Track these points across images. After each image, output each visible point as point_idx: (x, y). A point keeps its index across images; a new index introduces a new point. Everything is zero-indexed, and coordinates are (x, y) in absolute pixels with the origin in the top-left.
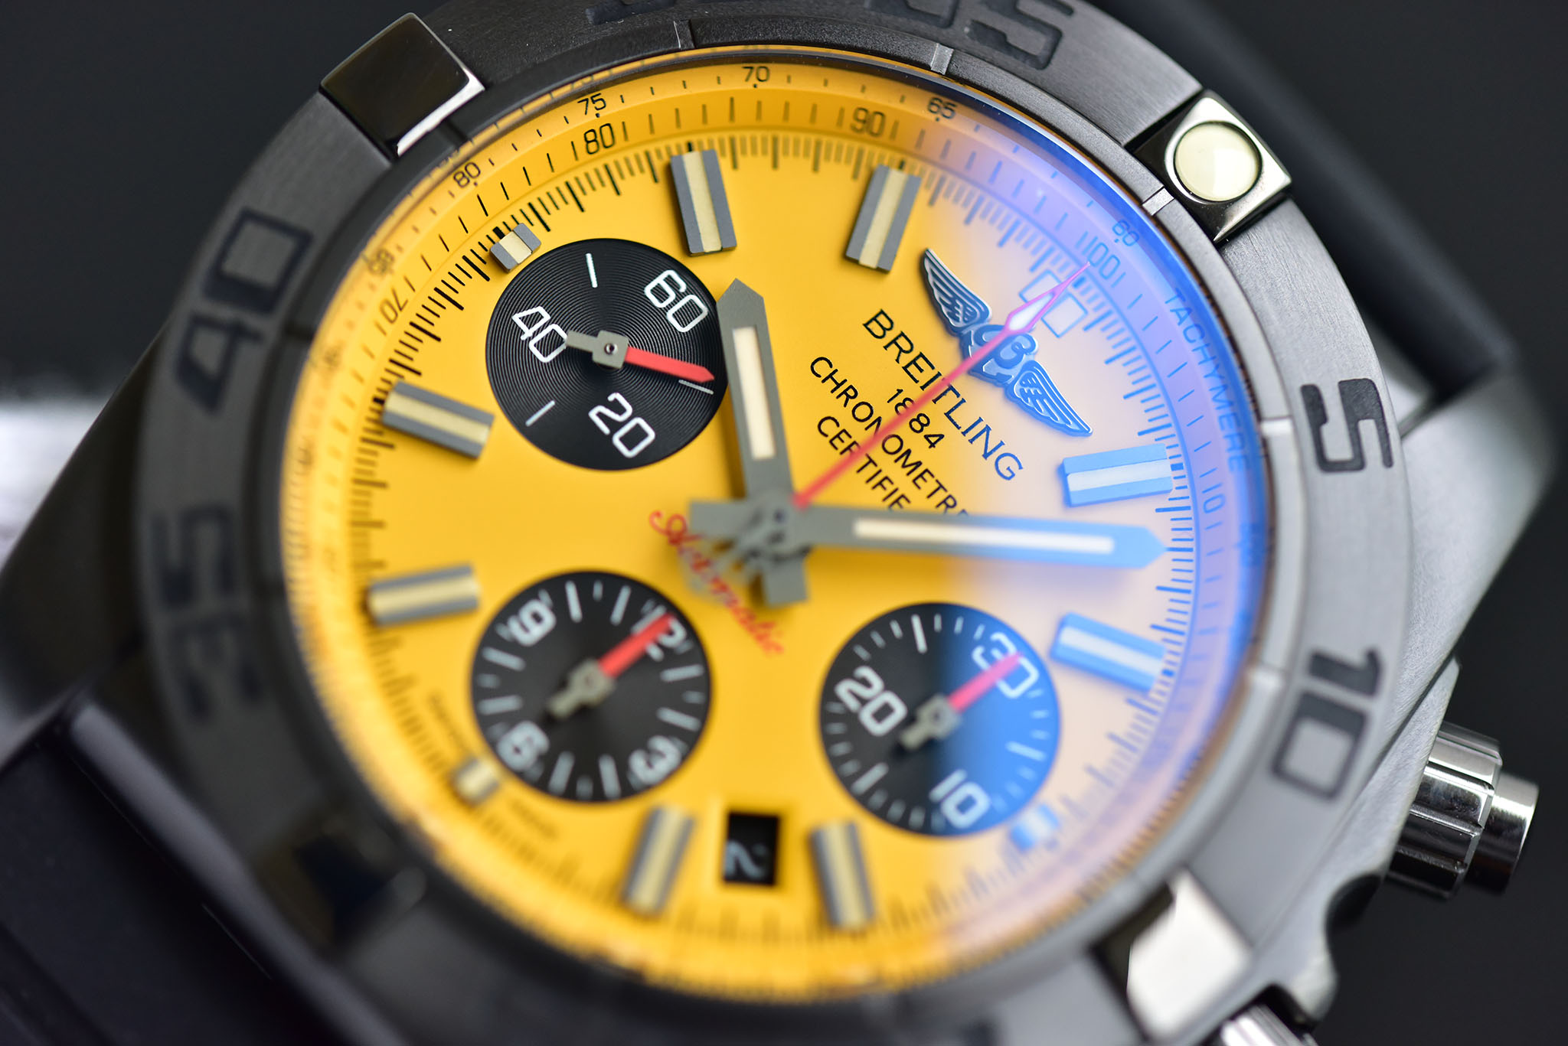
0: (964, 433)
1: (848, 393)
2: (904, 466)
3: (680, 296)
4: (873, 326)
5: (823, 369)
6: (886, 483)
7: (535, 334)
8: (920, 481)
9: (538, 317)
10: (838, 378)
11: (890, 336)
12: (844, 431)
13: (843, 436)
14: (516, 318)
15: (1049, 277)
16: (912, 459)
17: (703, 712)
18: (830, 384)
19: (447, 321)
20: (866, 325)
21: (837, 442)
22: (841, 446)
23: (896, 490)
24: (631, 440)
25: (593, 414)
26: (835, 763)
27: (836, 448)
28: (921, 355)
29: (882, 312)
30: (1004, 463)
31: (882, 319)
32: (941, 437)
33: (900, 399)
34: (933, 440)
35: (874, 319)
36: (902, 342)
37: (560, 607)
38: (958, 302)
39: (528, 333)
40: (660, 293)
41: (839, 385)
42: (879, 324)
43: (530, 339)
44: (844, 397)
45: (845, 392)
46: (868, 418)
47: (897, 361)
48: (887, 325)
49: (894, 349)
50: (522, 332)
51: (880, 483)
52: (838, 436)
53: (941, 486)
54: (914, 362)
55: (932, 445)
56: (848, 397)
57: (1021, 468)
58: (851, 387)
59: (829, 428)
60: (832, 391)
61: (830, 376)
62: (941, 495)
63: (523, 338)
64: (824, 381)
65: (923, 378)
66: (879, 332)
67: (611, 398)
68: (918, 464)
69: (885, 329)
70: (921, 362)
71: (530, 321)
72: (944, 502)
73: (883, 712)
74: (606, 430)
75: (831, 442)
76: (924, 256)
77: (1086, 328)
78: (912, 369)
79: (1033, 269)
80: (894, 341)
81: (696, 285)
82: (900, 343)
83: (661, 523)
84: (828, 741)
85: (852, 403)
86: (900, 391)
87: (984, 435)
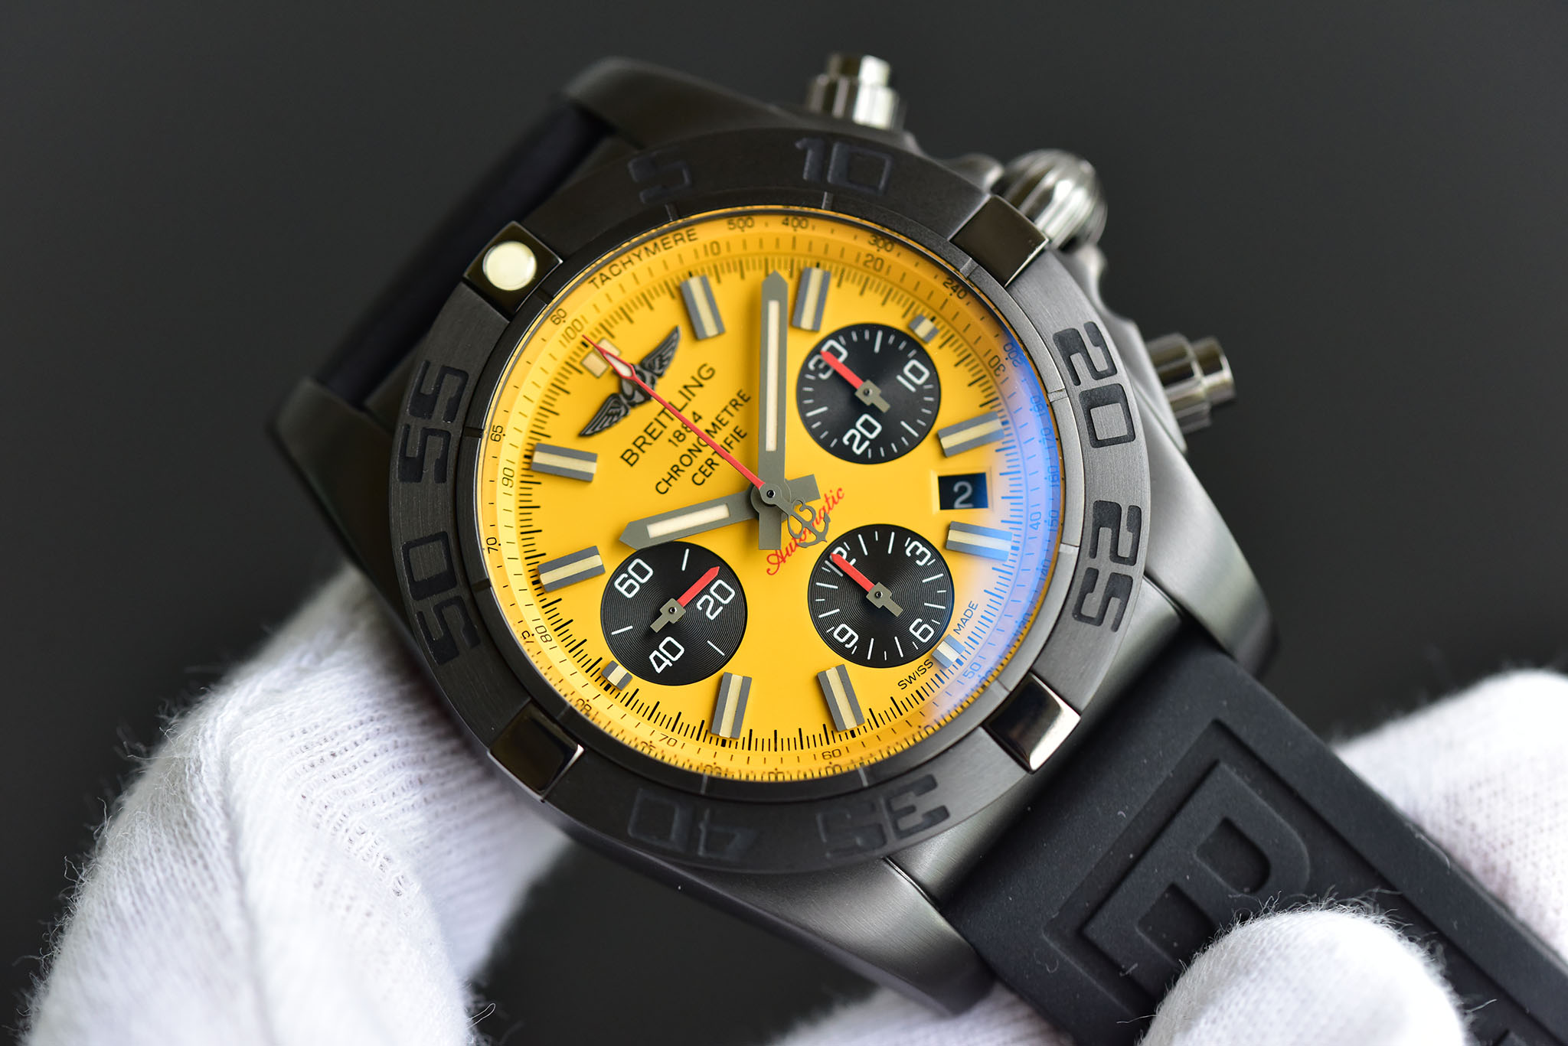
0: (689, 399)
1: (676, 470)
2: (715, 432)
3: (630, 577)
4: (631, 461)
5: (663, 487)
6: (728, 441)
7: (667, 658)
8: (724, 422)
9: (656, 658)
10: (667, 477)
11: (636, 450)
12: (700, 470)
13: (703, 470)
14: (659, 670)
15: (587, 363)
16: (711, 428)
17: (885, 529)
18: (672, 481)
19: (668, 710)
20: (632, 465)
21: (707, 473)
22: (709, 470)
23: (732, 435)
24: (724, 593)
25: (712, 618)
26: (903, 451)
27: (711, 473)
28: (645, 431)
29: (622, 457)
30: (704, 374)
31: (626, 457)
32: (694, 413)
33: (675, 440)
34: (697, 418)
35: (627, 460)
36: (639, 443)
37: (834, 621)
38: (610, 411)
39: (667, 662)
40: (630, 589)
41: (672, 477)
42: (629, 458)
43: (671, 661)
44: (679, 473)
45: (675, 472)
46: (690, 458)
47: (650, 444)
48: (629, 453)
49: (644, 447)
50: (668, 665)
51: (729, 445)
52: (703, 473)
53: (725, 409)
54: (650, 435)
55: (700, 417)
56: (678, 470)
57: (705, 365)
58: (672, 469)
59: (699, 478)
60: (676, 479)
61: (667, 482)
62: (731, 409)
63: (671, 665)
64: (670, 485)
65: (659, 428)
66: (634, 458)
67: (700, 608)
68: (713, 424)
69: (633, 454)
70: (649, 431)
71: (659, 662)
72: (734, 406)
73: (868, 426)
74: (721, 608)
75: (708, 476)
76: (583, 435)
77: (612, 336)
78: (655, 435)
79: (580, 372)
80: (639, 447)
81: (622, 568)
82: (640, 444)
83: (773, 568)
84: (891, 457)
85: (681, 467)
86: (670, 441)
87: (690, 389)
